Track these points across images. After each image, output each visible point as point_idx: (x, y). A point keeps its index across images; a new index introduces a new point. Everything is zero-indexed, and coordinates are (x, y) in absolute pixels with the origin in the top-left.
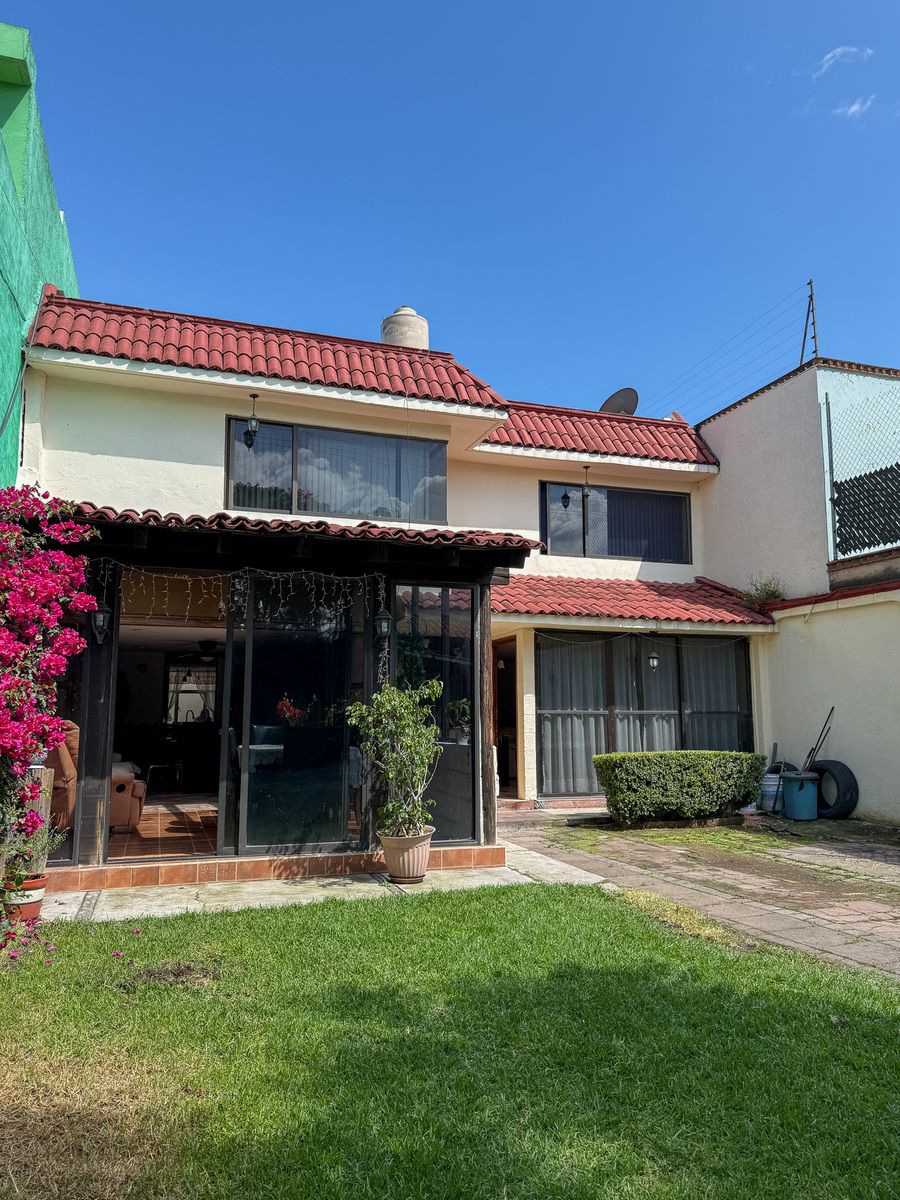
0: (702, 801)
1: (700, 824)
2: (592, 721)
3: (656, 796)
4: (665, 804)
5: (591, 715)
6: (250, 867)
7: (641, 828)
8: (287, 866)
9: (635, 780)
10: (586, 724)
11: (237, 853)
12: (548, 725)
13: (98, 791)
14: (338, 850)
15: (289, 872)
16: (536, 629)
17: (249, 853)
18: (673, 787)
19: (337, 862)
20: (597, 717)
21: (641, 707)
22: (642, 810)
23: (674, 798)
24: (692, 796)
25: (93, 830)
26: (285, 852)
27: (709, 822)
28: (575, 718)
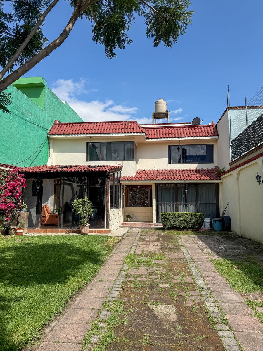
0: (185, 225)
1: (186, 230)
2: (172, 205)
3: (172, 223)
4: (175, 225)
5: (171, 204)
6: (62, 230)
7: (170, 230)
8: (68, 231)
9: (166, 219)
10: (170, 206)
11: (61, 228)
12: (160, 207)
13: (39, 216)
14: (78, 229)
15: (68, 232)
16: (156, 183)
17: (63, 228)
18: (176, 221)
19: (77, 230)
20: (173, 204)
21: (185, 202)
22: (168, 226)
23: (177, 223)
24: (182, 223)
25: (38, 223)
26: (69, 228)
27: (189, 230)
28: (167, 205)
